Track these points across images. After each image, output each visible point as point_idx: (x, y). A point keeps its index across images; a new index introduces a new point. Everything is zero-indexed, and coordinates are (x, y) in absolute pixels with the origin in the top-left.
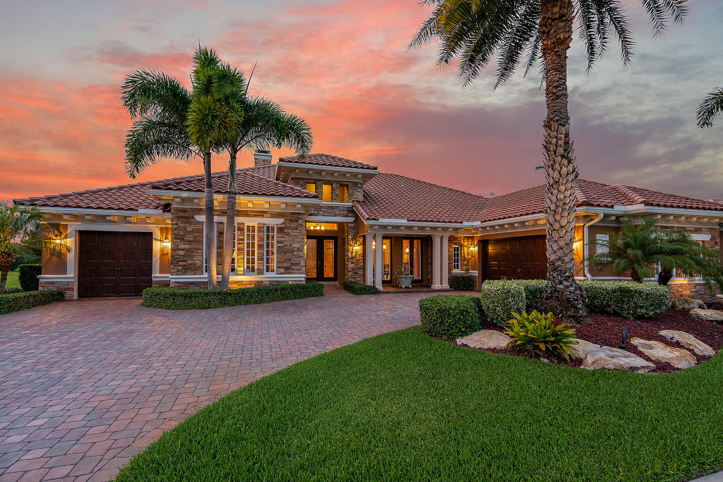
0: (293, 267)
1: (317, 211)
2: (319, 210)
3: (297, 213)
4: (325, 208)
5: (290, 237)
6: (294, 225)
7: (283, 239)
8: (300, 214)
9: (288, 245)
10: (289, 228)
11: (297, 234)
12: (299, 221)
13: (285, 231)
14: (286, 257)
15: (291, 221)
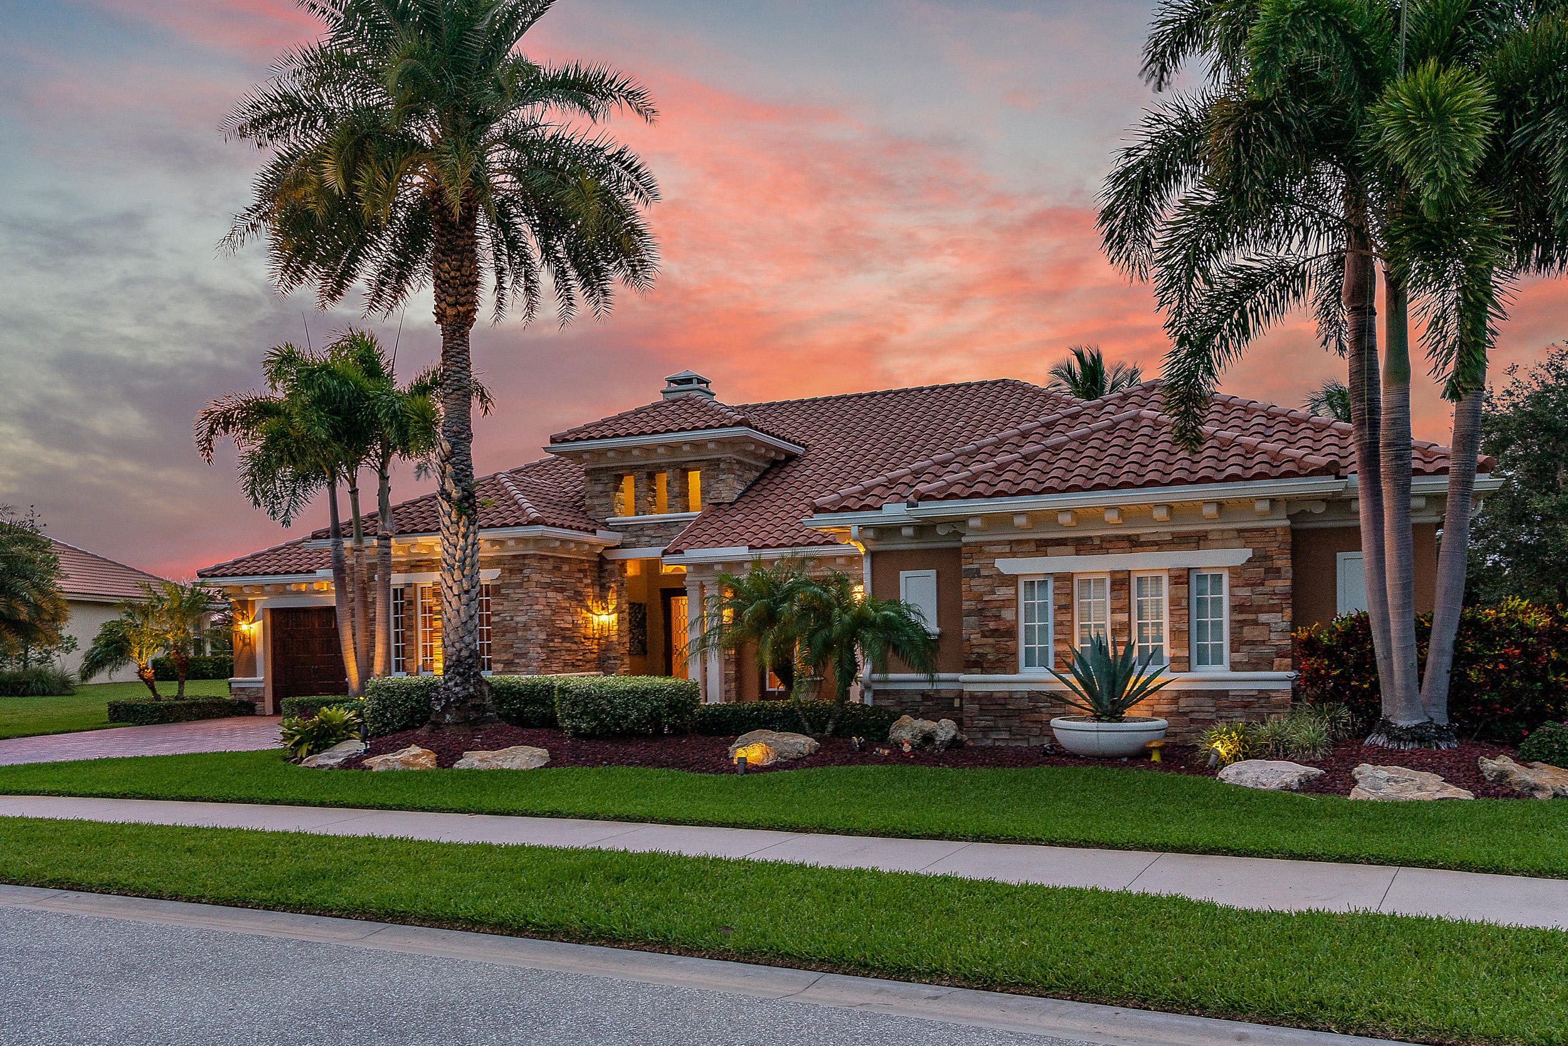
0: (517, 661)
1: (637, 536)
2: (639, 533)
3: (519, 555)
4: (651, 529)
5: (513, 604)
6: (516, 579)
7: (500, 608)
8: (524, 556)
9: (508, 618)
10: (508, 586)
11: (520, 596)
12: (525, 571)
13: (503, 591)
14: (504, 642)
15: (511, 571)
